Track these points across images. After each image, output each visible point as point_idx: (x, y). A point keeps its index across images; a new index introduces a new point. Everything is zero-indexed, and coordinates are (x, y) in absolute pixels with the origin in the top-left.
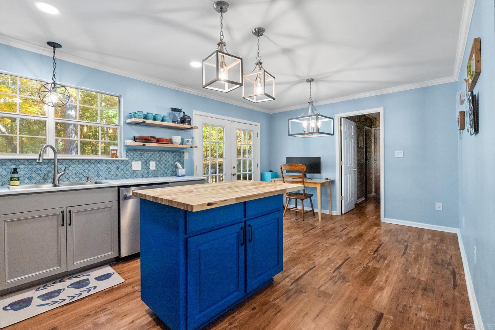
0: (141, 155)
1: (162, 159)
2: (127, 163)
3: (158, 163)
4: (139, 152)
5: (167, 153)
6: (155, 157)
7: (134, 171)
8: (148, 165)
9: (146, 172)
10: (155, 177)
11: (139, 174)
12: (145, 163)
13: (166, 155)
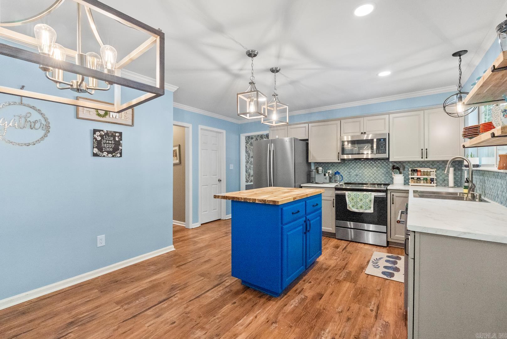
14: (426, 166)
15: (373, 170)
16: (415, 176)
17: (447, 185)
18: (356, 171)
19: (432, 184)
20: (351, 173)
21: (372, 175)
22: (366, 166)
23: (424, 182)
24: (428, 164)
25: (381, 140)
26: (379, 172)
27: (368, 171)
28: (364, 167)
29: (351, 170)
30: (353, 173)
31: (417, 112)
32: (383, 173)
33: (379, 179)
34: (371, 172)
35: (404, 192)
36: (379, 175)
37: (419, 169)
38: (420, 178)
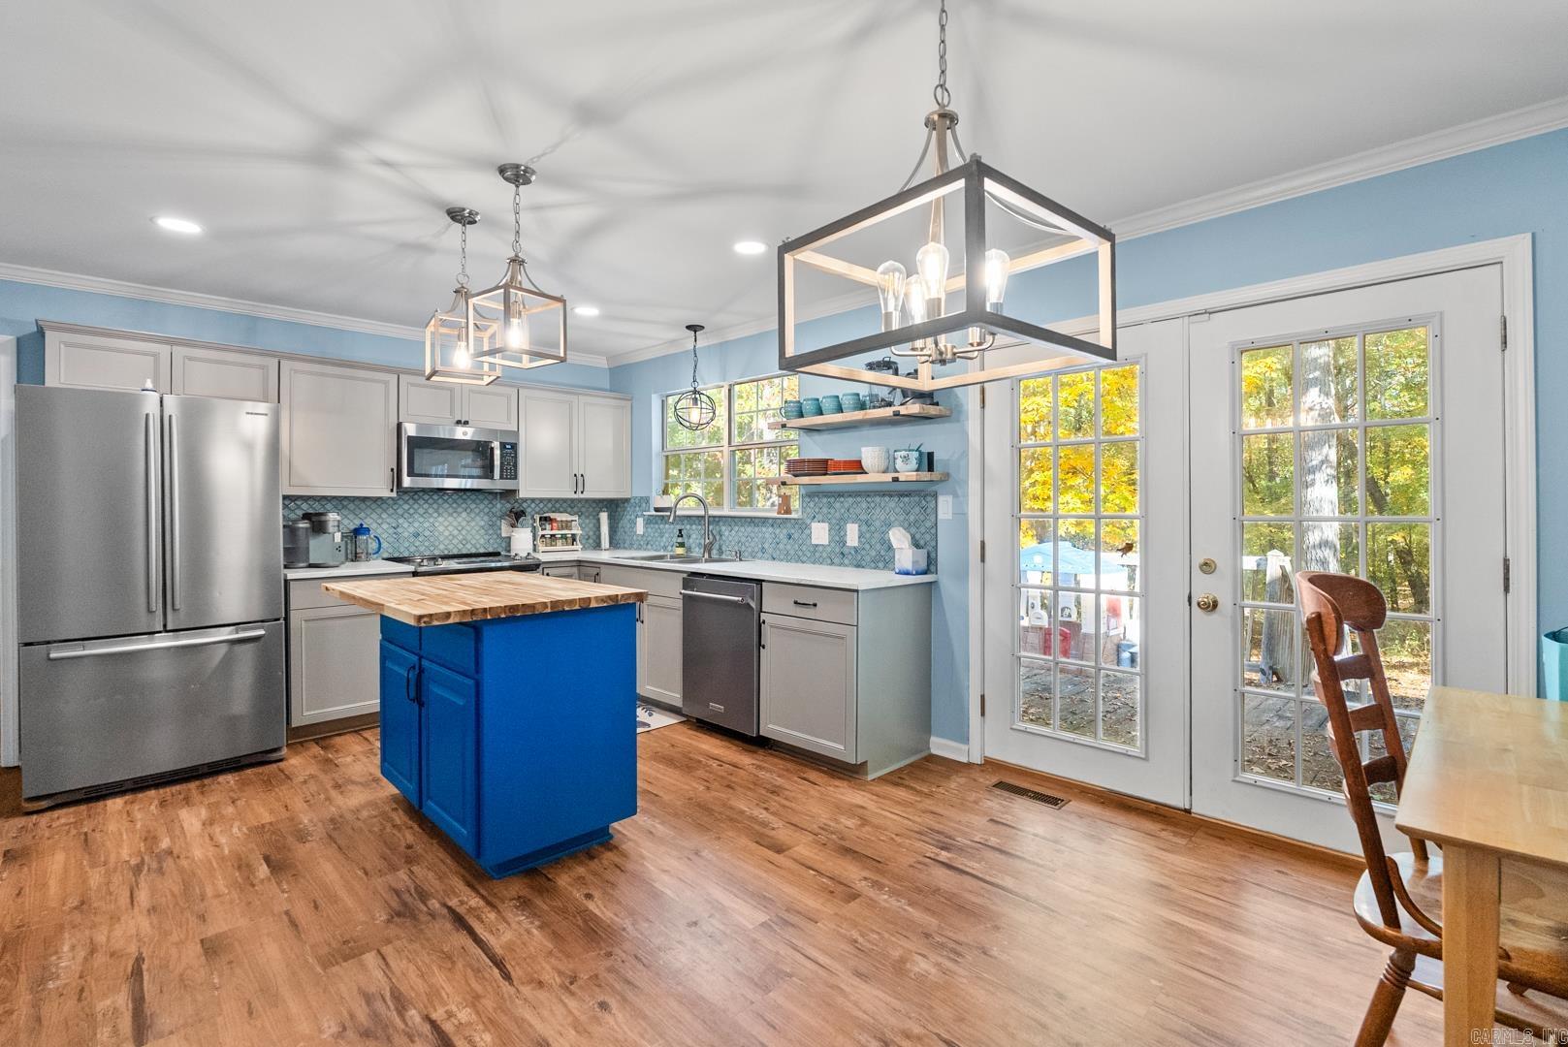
0: (830, 505)
1: (874, 517)
2: (804, 526)
3: (864, 528)
4: (825, 500)
5: (887, 499)
6: (858, 511)
7: (817, 545)
8: (842, 533)
9: (837, 550)
10: (858, 566)
11: (824, 555)
12: (838, 527)
13: (882, 505)
14: (561, 510)
15: (460, 519)
16: (548, 532)
17: (598, 546)
18: (416, 524)
19: (574, 547)
20: (399, 530)
21: (456, 532)
22: (441, 511)
23: (562, 544)
24: (565, 505)
25: (508, 447)
26: (473, 524)
27: (446, 523)
28: (436, 511)
29: (401, 521)
30: (407, 528)
31: (569, 396)
32: (482, 527)
33: (473, 542)
34: (455, 524)
35: (570, 564)
36: (474, 532)
37: (552, 515)
38: (554, 535)
